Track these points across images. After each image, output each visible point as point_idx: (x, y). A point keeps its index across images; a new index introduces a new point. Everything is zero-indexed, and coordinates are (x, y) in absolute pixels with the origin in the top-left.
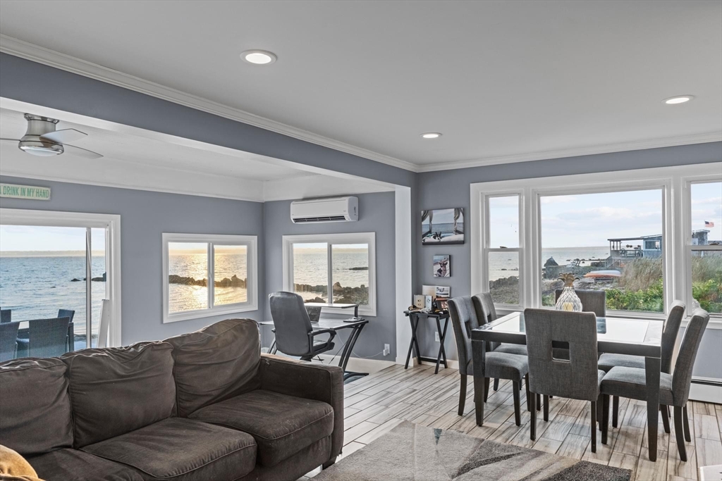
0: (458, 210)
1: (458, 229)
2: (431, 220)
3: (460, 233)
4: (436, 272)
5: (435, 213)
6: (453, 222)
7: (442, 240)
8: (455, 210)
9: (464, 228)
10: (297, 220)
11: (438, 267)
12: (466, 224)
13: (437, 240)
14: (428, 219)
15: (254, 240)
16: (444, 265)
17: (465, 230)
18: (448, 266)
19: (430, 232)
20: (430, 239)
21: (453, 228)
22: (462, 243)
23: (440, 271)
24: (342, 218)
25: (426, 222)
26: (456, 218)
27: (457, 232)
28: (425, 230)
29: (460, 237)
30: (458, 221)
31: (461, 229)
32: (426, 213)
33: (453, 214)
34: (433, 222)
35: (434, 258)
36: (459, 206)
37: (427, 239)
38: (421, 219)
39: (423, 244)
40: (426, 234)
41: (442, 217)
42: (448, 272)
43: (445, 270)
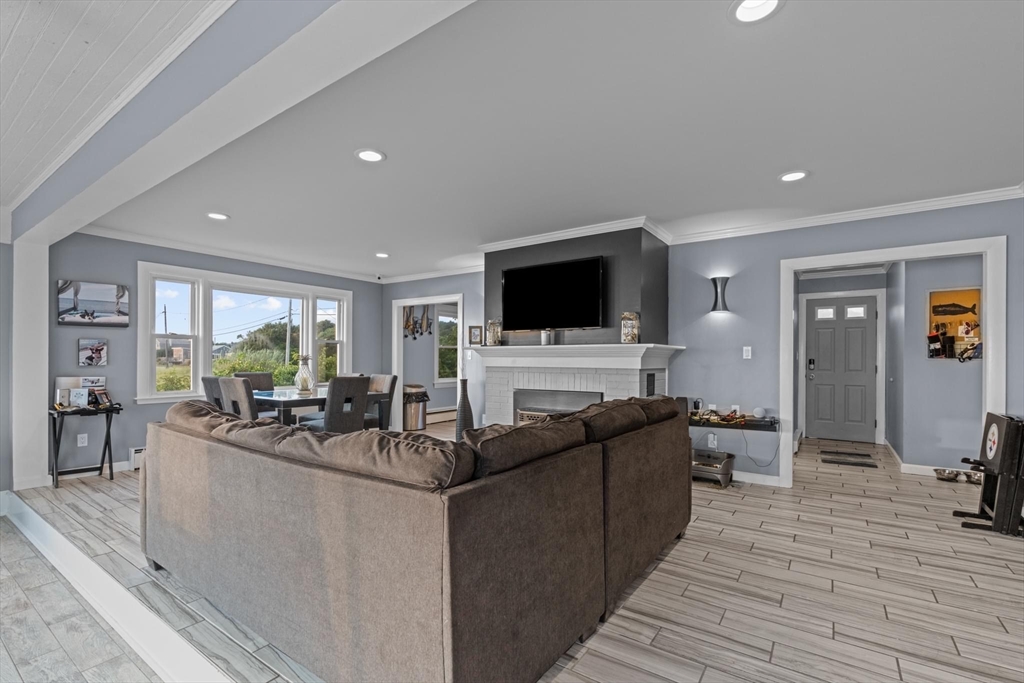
0: (122, 289)
1: (121, 310)
2: (76, 293)
4: (83, 360)
5: (84, 287)
6: (115, 300)
7: (96, 320)
8: (118, 286)
11: (89, 353)
12: (132, 305)
13: (86, 320)
14: (70, 291)
16: (99, 351)
17: (130, 311)
18: (104, 353)
19: (75, 309)
21: (115, 308)
22: (125, 326)
23: (90, 358)
25: (69, 294)
26: (119, 297)
27: (120, 313)
29: (124, 319)
30: (121, 300)
31: (126, 310)
32: (68, 284)
33: (115, 292)
34: (80, 297)
35: (82, 342)
36: (123, 283)
37: (68, 318)
38: (56, 290)
39: (59, 323)
40: (67, 311)
41: (96, 293)
42: (104, 359)
43: (100, 357)
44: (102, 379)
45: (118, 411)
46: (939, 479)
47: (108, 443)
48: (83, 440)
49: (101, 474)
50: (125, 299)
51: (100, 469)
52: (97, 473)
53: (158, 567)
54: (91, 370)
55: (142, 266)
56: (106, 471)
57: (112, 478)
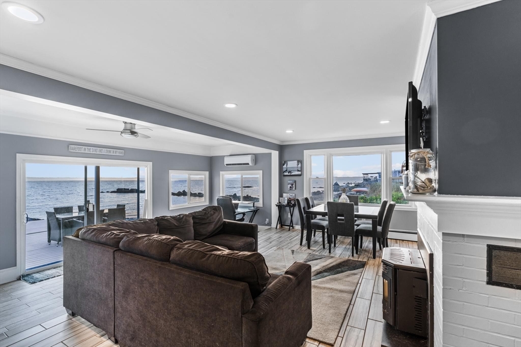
0: (298, 161)
3: (299, 171)
4: (289, 188)
5: (289, 163)
6: (296, 166)
7: (292, 174)
9: (301, 169)
10: (227, 165)
11: (290, 185)
12: (302, 167)
13: (289, 174)
14: (286, 165)
15: (207, 173)
16: (293, 185)
17: (301, 170)
18: (294, 185)
19: (286, 170)
20: (286, 174)
22: (300, 175)
23: (291, 187)
24: (248, 164)
25: (285, 166)
26: (298, 165)
27: (298, 171)
28: (284, 170)
29: (300, 173)
31: (300, 170)
32: (285, 162)
33: (296, 163)
34: (288, 166)
37: (285, 174)
38: (282, 165)
41: (292, 164)
43: (293, 187)
44: (293, 195)
54: (291, 191)
55: (306, 153)
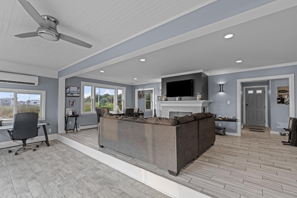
0: (78, 88)
2: (70, 89)
4: (71, 104)
5: (71, 88)
6: (77, 91)
7: (73, 95)
13: (71, 95)
16: (74, 102)
18: (74, 103)
19: (69, 93)
20: (70, 95)
21: (77, 93)
22: (79, 97)
23: (72, 104)
25: (68, 90)
27: (78, 94)
28: (67, 92)
29: (78, 95)
30: (78, 91)
31: (79, 93)
32: (68, 87)
33: (77, 89)
34: (70, 90)
35: (71, 100)
36: (78, 87)
37: (68, 95)
38: (66, 89)
39: (66, 96)
40: (68, 93)
41: (73, 89)
42: (75, 104)
43: (74, 104)
44: (74, 109)
45: (78, 116)
46: (280, 135)
47: (76, 123)
48: (70, 123)
49: (74, 131)
50: (79, 90)
51: (74, 130)
52: (73, 130)
53: (102, 147)
54: (72, 107)
55: (82, 83)
56: (75, 130)
57: (77, 131)
